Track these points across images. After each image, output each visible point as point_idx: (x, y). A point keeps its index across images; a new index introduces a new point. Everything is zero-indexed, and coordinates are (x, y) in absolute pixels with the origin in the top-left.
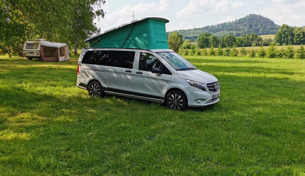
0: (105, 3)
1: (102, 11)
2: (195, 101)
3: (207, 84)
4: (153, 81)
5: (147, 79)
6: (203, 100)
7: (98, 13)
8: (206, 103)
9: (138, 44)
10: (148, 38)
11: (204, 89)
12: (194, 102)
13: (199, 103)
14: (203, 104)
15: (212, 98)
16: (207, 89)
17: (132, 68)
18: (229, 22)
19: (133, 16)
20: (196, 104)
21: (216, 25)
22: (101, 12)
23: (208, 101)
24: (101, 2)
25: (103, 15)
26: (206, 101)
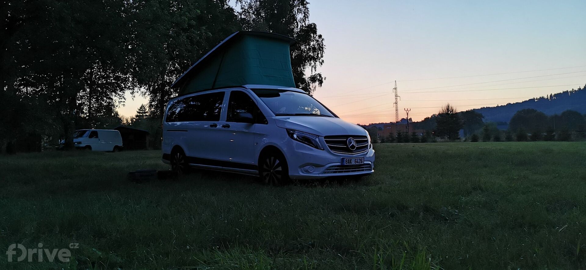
1: (320, 75)
2: (301, 167)
3: (326, 137)
6: (318, 166)
7: (313, 79)
8: (325, 173)
11: (317, 146)
12: (299, 170)
13: (307, 171)
14: (316, 173)
15: (338, 164)
16: (326, 145)
17: (218, 120)
18: (573, 89)
20: (301, 174)
21: (549, 97)
22: (318, 77)
23: (327, 169)
24: (318, 63)
25: (321, 82)
26: (322, 169)
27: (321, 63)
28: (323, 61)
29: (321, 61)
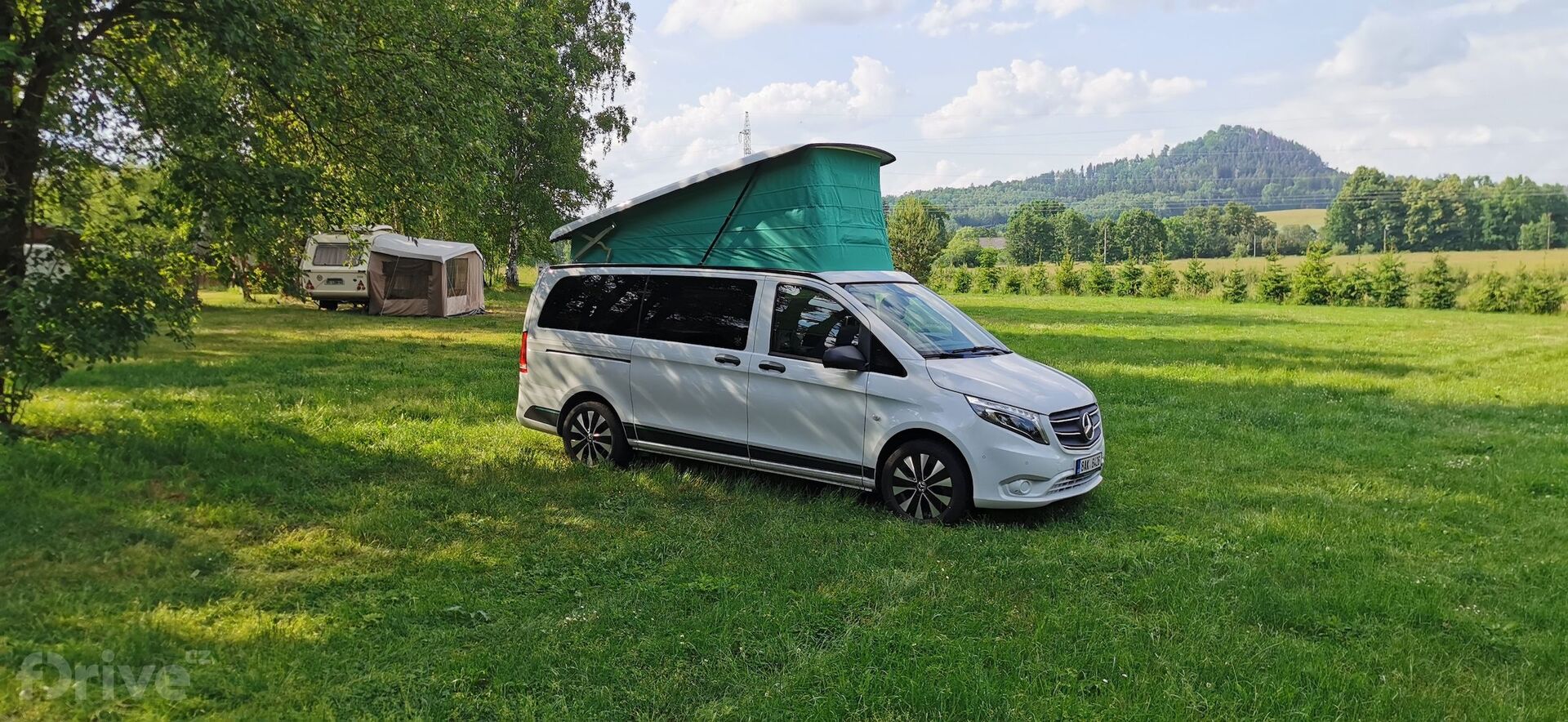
0: (632, 83)
1: (621, 112)
2: (1002, 483)
3: (1052, 415)
4: (829, 400)
5: (803, 392)
6: (1036, 480)
7: (606, 121)
8: (1048, 493)
9: (770, 250)
10: (811, 228)
11: (1037, 436)
12: (1000, 488)
13: (1017, 492)
14: (1035, 496)
15: (1071, 473)
16: (1051, 434)
17: (742, 347)
18: (1137, 156)
19: (746, 133)
20: (1005, 498)
21: (1085, 171)
22: (618, 117)
23: (1055, 486)
24: (619, 79)
25: (626, 131)
26: (1046, 486)
27: (629, 81)
28: (633, 76)
29: (627, 74)
